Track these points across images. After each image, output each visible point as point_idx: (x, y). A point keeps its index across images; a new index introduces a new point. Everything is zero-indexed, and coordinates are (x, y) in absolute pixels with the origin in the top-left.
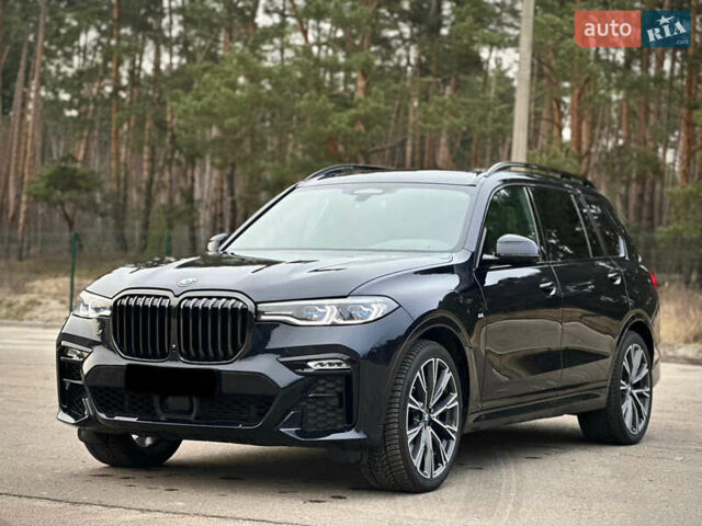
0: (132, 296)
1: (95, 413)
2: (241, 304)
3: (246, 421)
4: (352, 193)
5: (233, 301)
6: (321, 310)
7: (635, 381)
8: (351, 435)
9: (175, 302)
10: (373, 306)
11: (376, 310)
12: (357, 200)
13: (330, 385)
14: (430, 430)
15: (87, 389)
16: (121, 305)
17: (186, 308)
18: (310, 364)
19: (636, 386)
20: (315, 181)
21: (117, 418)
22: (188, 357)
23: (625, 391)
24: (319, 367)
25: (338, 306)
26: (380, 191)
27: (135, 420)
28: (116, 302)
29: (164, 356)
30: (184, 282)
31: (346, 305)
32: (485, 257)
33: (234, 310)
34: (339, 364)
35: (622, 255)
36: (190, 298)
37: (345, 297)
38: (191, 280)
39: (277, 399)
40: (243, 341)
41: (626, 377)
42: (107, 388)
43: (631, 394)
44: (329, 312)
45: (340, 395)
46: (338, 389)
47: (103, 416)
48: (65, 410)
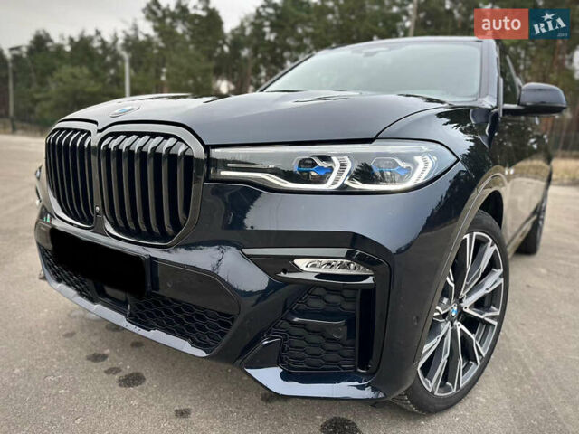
0: (61, 130)
2: (183, 147)
4: (360, 53)
5: (171, 141)
6: (326, 165)
9: (94, 139)
10: (418, 159)
12: (366, 56)
14: (460, 326)
17: (107, 151)
18: (299, 263)
26: (386, 49)
28: (47, 139)
33: (171, 157)
36: (115, 135)
37: (368, 141)
39: (238, 320)
40: (186, 213)
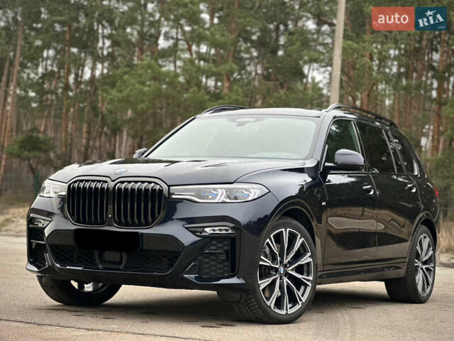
0: (82, 181)
1: (53, 264)
2: (158, 187)
3: (159, 270)
4: (234, 121)
5: (153, 184)
6: (215, 192)
7: (424, 260)
8: (234, 280)
9: (112, 184)
10: (251, 190)
11: (253, 194)
12: (238, 125)
13: (219, 245)
14: (286, 280)
15: (48, 247)
16: (74, 188)
17: (120, 189)
18: (206, 229)
19: (425, 263)
20: (207, 114)
21: (68, 267)
22: (120, 224)
23: (418, 266)
24: (212, 232)
25: (227, 190)
26: (253, 120)
27: (80, 268)
28: (70, 185)
29: (103, 223)
30: (118, 171)
31: (232, 189)
32: (327, 164)
33: (154, 190)
34: (226, 230)
35: (416, 173)
36: (123, 182)
37: (231, 183)
38: (123, 170)
39: (182, 254)
40: (159, 213)
41: (418, 257)
42: (62, 246)
43: (422, 269)
44: (220, 193)
45: (227, 252)
46: (226, 248)
47: (58, 266)
48: (31, 263)
